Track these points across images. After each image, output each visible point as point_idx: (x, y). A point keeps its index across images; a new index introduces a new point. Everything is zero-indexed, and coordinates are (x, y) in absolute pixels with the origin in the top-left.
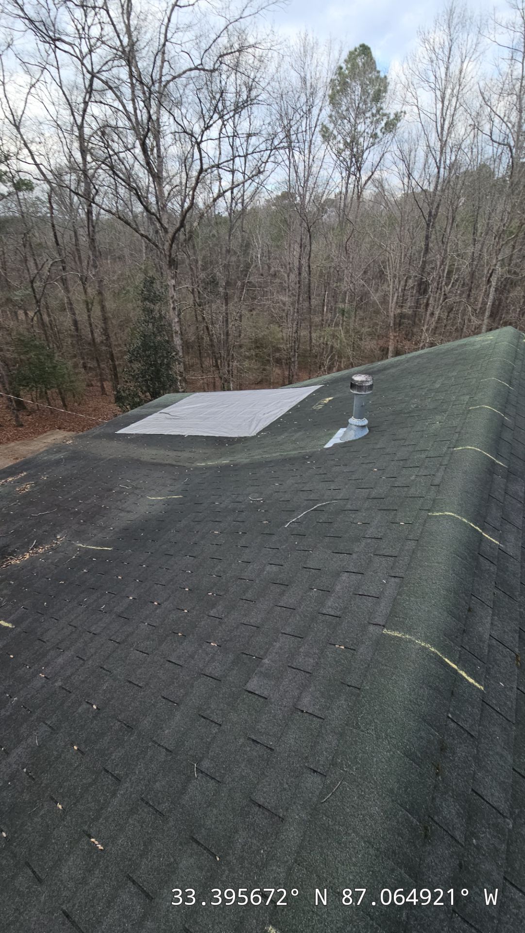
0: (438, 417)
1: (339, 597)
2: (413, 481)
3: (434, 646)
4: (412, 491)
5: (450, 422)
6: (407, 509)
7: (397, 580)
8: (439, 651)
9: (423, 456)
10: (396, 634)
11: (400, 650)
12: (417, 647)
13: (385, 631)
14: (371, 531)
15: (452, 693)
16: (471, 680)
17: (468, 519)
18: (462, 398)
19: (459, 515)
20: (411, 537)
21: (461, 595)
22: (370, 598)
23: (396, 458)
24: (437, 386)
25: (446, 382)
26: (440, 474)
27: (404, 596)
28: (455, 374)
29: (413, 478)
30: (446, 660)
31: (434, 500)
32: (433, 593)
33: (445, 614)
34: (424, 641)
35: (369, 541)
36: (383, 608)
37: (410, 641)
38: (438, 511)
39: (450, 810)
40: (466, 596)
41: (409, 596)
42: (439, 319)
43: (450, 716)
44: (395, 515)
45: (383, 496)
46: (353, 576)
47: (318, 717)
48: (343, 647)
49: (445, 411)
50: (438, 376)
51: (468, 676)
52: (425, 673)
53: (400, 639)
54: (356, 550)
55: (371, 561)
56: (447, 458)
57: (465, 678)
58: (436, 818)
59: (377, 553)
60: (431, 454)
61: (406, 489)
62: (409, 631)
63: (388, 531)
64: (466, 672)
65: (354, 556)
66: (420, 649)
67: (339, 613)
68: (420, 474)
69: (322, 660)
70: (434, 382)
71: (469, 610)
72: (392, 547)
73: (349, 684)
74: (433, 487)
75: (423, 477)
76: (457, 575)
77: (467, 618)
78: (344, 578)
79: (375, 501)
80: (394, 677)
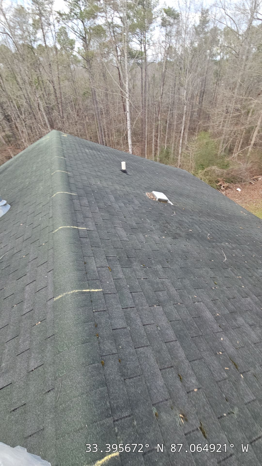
0: (40, 184)
1: (29, 300)
2: (41, 221)
3: (77, 289)
4: (42, 225)
5: (46, 185)
6: (43, 236)
7: (51, 272)
8: (79, 290)
9: (41, 206)
10: (60, 296)
11: (64, 302)
12: (70, 295)
13: (55, 299)
14: (31, 257)
15: (92, 301)
16: (96, 290)
17: (70, 226)
18: (47, 171)
19: (65, 226)
20: (49, 248)
21: (79, 260)
22: (43, 289)
23: (29, 214)
24: (34, 168)
25: (38, 165)
26: (51, 211)
27: (57, 277)
28: (40, 160)
29: (40, 219)
30: (84, 291)
31: (53, 225)
32: (67, 267)
33: (76, 272)
34: (72, 290)
35: (32, 262)
36: (50, 289)
37: (66, 295)
38: (56, 229)
39: (108, 346)
40: (82, 258)
41: (58, 276)
42: (28, 134)
43: (94, 311)
44: (39, 242)
45: (30, 236)
46: (31, 284)
47: (41, 366)
48: (39, 323)
49: (42, 180)
50: (33, 163)
51: (95, 289)
52: (77, 303)
53: (62, 297)
54: (28, 271)
55: (36, 271)
56: (51, 202)
57: (94, 292)
58: (104, 354)
59: (38, 265)
60: (44, 203)
61: (39, 226)
62: (64, 291)
63: (39, 252)
64: (93, 289)
65: (28, 274)
66: (71, 295)
67: (31, 309)
68: (42, 216)
69: (32, 337)
70: (33, 167)
71: (85, 263)
72: (43, 258)
73: (49, 337)
74: (50, 219)
75: (45, 216)
76: (74, 252)
77: (85, 267)
78: (27, 289)
79: (27, 240)
80: (66, 316)
